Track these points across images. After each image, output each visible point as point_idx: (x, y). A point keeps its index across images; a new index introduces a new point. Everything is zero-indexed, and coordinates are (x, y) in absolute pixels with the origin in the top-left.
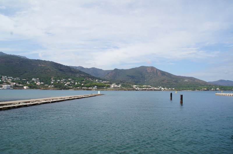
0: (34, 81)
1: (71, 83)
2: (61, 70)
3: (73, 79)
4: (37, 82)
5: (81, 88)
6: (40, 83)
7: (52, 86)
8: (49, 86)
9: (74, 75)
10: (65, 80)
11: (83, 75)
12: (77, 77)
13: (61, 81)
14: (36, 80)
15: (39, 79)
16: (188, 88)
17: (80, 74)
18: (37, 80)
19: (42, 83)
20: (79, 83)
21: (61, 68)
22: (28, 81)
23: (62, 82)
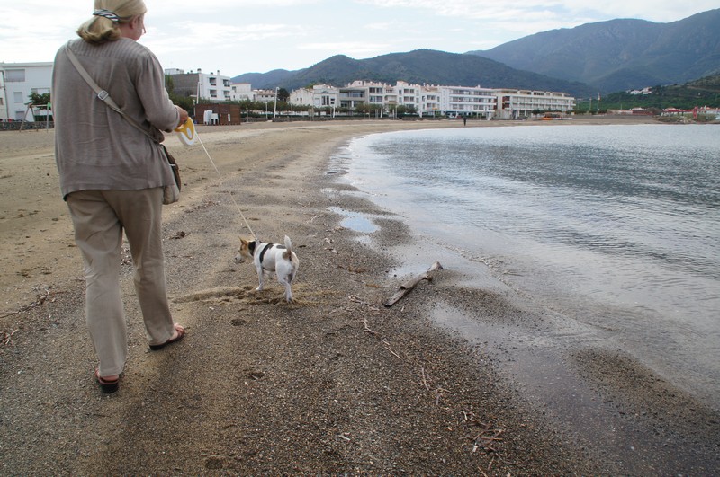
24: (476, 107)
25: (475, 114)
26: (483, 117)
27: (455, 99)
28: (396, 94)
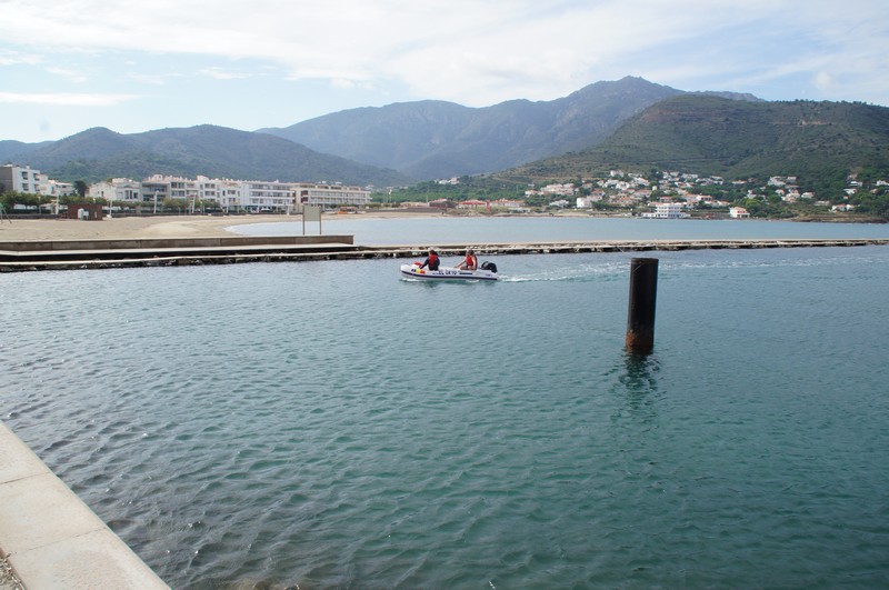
0: (776, 188)
4: (787, 192)
6: (797, 194)
7: (848, 206)
8: (834, 208)
14: (783, 183)
15: (798, 178)
18: (789, 183)
19: (807, 195)
22: (750, 186)
24: (275, 201)
25: (274, 208)
26: (283, 212)
27: (255, 194)
28: (197, 187)
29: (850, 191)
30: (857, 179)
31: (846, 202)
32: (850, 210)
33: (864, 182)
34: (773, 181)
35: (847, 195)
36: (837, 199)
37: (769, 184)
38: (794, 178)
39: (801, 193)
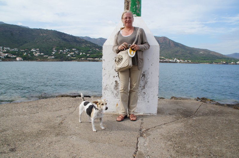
0: (33, 52)
1: (75, 54)
2: (65, 40)
3: (77, 49)
4: (36, 53)
5: (86, 59)
8: (49, 57)
9: (79, 45)
10: (69, 50)
11: (89, 45)
12: (83, 47)
13: (63, 51)
14: (35, 51)
15: (40, 49)
16: (205, 61)
17: (86, 43)
18: (37, 51)
19: (42, 54)
20: (84, 53)
21: (65, 38)
22: (25, 51)
23: (65, 52)
29: (53, 53)
30: (55, 50)
31: (52, 56)
32: (53, 58)
33: (57, 50)
34: (33, 50)
35: (53, 54)
36: (50, 55)
37: (31, 51)
38: (39, 49)
39: (40, 53)
